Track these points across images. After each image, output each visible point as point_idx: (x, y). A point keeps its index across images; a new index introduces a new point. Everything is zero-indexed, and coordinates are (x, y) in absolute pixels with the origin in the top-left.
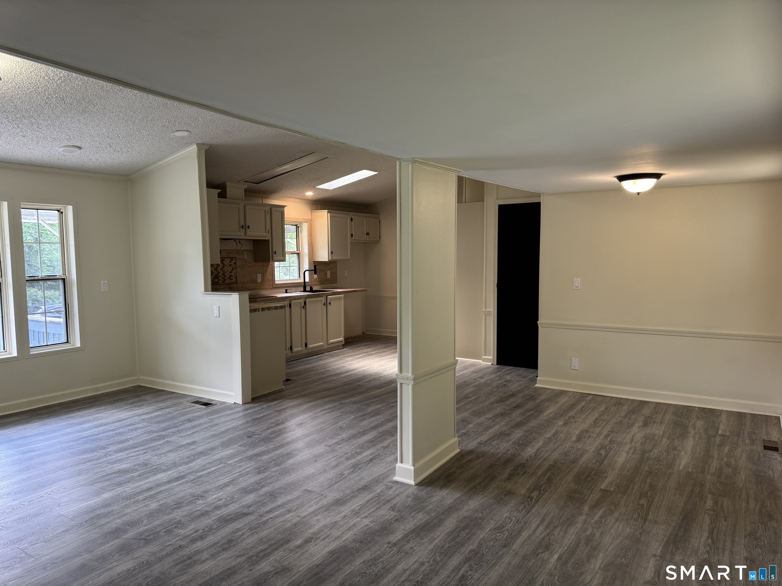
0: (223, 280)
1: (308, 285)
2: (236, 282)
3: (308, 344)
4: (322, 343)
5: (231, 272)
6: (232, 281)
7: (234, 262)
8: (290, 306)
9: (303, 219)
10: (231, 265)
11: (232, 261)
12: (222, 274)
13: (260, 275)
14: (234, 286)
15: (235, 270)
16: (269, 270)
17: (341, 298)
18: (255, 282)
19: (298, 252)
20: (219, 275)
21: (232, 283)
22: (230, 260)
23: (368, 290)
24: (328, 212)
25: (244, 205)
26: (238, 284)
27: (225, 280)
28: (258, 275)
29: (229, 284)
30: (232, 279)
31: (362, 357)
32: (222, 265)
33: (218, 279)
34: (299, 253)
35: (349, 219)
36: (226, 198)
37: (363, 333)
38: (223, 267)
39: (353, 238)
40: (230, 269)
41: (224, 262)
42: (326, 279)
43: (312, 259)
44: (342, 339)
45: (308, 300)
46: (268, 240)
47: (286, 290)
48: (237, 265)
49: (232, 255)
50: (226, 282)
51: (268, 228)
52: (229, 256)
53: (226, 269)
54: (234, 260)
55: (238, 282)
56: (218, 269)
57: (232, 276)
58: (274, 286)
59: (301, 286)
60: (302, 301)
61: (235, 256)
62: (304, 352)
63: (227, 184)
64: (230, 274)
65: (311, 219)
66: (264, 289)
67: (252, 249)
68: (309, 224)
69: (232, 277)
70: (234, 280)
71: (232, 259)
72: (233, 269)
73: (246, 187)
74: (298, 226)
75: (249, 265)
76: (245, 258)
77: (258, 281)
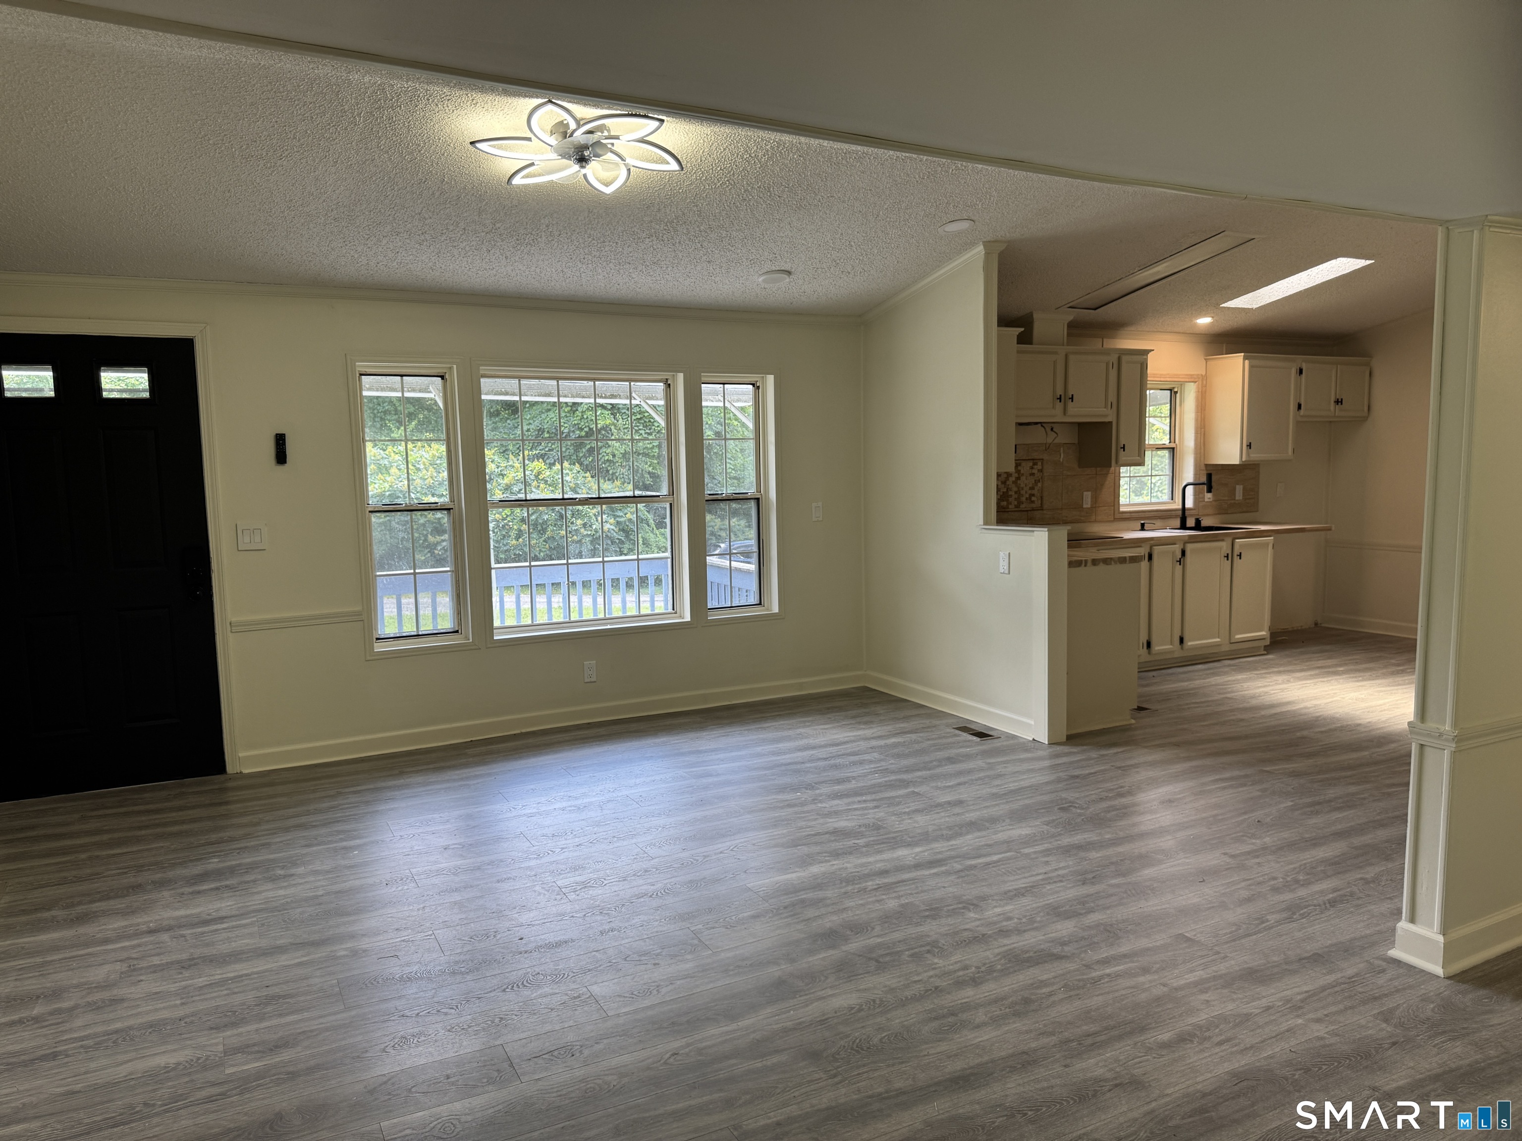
0: (1016, 503)
1: (1192, 516)
2: (1041, 508)
3: (1185, 640)
4: (1218, 640)
5: (1032, 488)
6: (1034, 505)
7: (1039, 467)
8: (1150, 557)
9: (1187, 375)
10: (1033, 474)
11: (1035, 467)
12: (1016, 493)
13: (1089, 493)
14: (1037, 514)
15: (1039, 485)
16: (1107, 482)
17: (1267, 544)
18: (1079, 507)
19: (1172, 445)
20: (1010, 493)
21: (1033, 510)
22: (1031, 464)
23: (1333, 529)
24: (1245, 358)
25: (1066, 356)
26: (1045, 512)
27: (1020, 503)
28: (1085, 493)
29: (1027, 511)
30: (1033, 502)
31: (1311, 675)
32: (1017, 475)
33: (1007, 501)
34: (1173, 449)
35: (1294, 371)
36: (1031, 343)
37: (1316, 624)
38: (1018, 478)
39: (1302, 412)
40: (1032, 480)
41: (1019, 468)
42: (1233, 502)
43: (1202, 459)
44: (1264, 633)
45: (1189, 547)
46: (1110, 423)
47: (1143, 525)
48: (1045, 474)
49: (1035, 455)
50: (1022, 506)
51: (1112, 397)
52: (1030, 458)
53: (1023, 482)
54: (1040, 463)
55: (1045, 507)
56: (1008, 483)
57: (1033, 495)
58: (1117, 516)
59: (1176, 517)
60: (1177, 548)
61: (1041, 457)
62: (1176, 655)
63: (1035, 316)
64: (1030, 492)
65: (1204, 374)
66: (1095, 521)
67: (1076, 442)
68: (1200, 386)
69: (1033, 498)
70: (1037, 504)
71: (1035, 461)
72: (1037, 482)
73: (1071, 318)
74: (1176, 390)
75: (1069, 474)
76: (1061, 460)
77: (1085, 506)
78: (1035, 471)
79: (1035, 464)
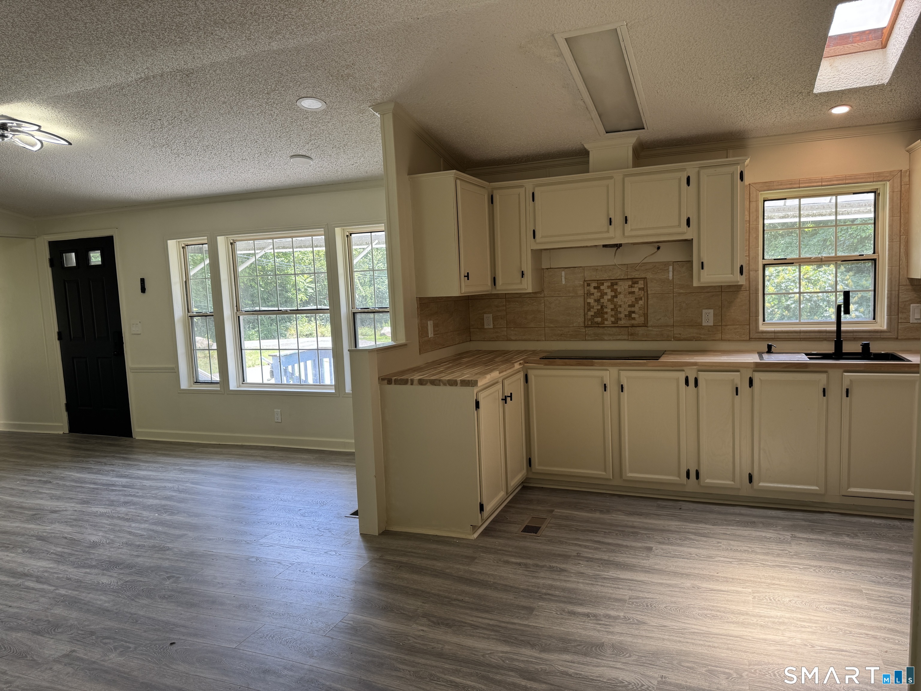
0: (613, 319)
2: (645, 325)
3: (755, 478)
5: (632, 306)
6: (633, 322)
7: (642, 286)
8: (696, 383)
10: (633, 293)
11: (636, 285)
12: (612, 310)
13: (711, 311)
14: (640, 331)
15: (641, 302)
18: (699, 325)
19: (875, 256)
20: (605, 310)
21: (633, 326)
22: (630, 283)
26: (650, 328)
27: (618, 319)
28: (704, 311)
29: (628, 327)
30: (634, 319)
32: (613, 294)
33: (602, 317)
34: (875, 260)
36: (588, 169)
38: (616, 296)
40: (631, 299)
41: (615, 287)
43: (904, 273)
45: (758, 377)
46: (690, 241)
47: (770, 347)
48: (648, 293)
49: (635, 275)
50: (622, 323)
51: (689, 214)
52: (629, 277)
53: (620, 300)
54: (642, 282)
55: (650, 324)
56: (602, 301)
57: (634, 312)
58: (754, 335)
61: (643, 276)
62: (743, 493)
63: (588, 147)
64: (629, 309)
65: (904, 169)
66: (722, 340)
67: (690, 259)
68: (897, 184)
69: (633, 315)
70: (640, 320)
71: (635, 281)
72: (637, 300)
73: (637, 140)
74: (879, 191)
75: (682, 291)
76: (671, 278)
77: (704, 324)
78: (636, 290)
79: (637, 283)
